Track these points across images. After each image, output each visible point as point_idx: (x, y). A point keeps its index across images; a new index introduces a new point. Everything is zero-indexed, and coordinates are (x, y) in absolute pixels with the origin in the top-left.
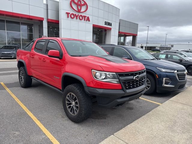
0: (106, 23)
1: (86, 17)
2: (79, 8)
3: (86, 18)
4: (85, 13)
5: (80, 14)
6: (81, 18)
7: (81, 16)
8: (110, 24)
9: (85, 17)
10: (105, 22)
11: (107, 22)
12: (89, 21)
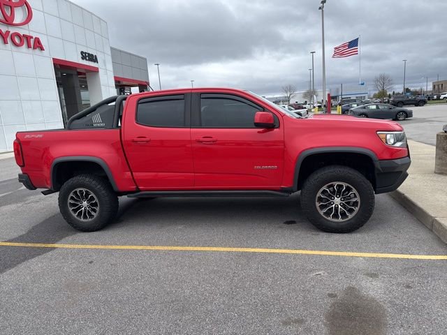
0: (85, 56)
1: (32, 37)
2: (8, 13)
3: (32, 41)
4: (26, 26)
5: (12, 30)
6: (17, 40)
7: (18, 35)
8: (93, 58)
9: (28, 38)
10: (82, 53)
11: (85, 53)
12: (42, 49)
